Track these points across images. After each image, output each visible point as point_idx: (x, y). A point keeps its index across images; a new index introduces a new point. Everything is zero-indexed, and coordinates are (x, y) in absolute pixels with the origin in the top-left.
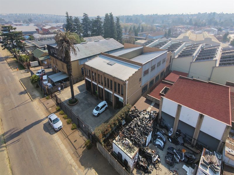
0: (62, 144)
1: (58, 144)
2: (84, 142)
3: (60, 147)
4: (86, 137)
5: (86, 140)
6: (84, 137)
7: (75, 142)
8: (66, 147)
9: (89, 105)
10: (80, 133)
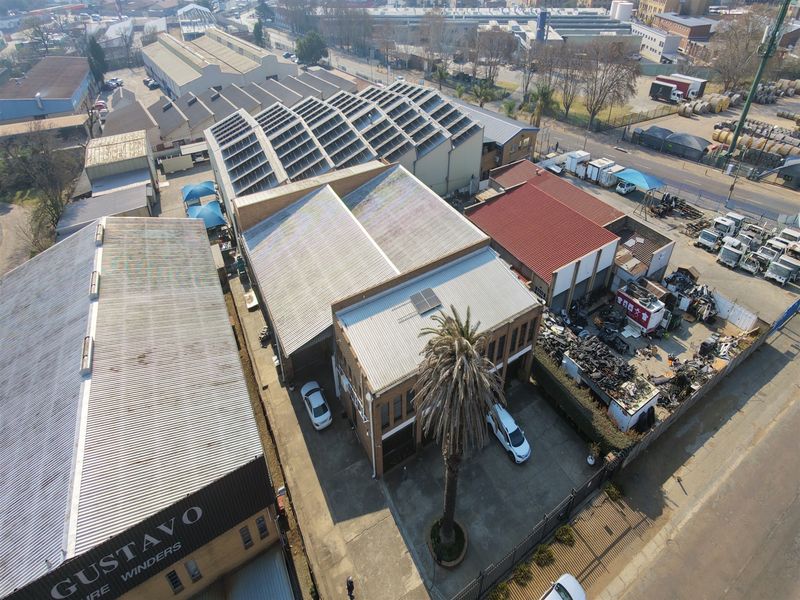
0: (623, 574)
1: (624, 591)
2: (607, 505)
3: (631, 584)
4: (597, 496)
5: (602, 497)
6: (597, 502)
7: (610, 533)
8: (627, 560)
9: (474, 473)
10: (584, 514)
